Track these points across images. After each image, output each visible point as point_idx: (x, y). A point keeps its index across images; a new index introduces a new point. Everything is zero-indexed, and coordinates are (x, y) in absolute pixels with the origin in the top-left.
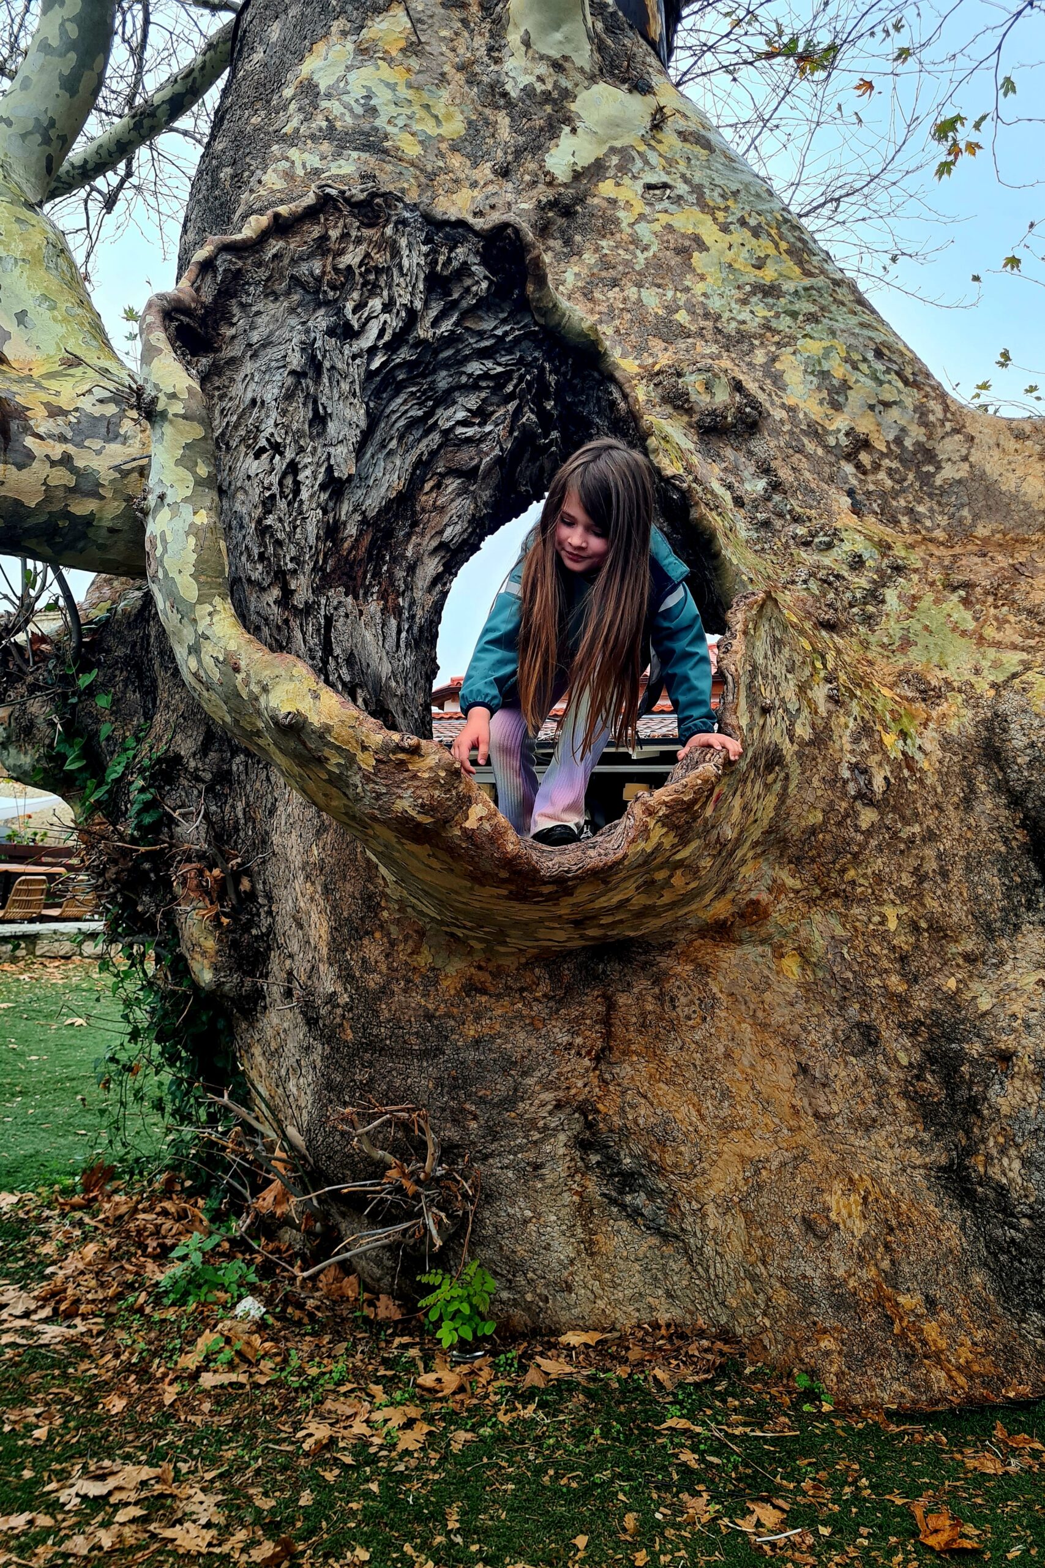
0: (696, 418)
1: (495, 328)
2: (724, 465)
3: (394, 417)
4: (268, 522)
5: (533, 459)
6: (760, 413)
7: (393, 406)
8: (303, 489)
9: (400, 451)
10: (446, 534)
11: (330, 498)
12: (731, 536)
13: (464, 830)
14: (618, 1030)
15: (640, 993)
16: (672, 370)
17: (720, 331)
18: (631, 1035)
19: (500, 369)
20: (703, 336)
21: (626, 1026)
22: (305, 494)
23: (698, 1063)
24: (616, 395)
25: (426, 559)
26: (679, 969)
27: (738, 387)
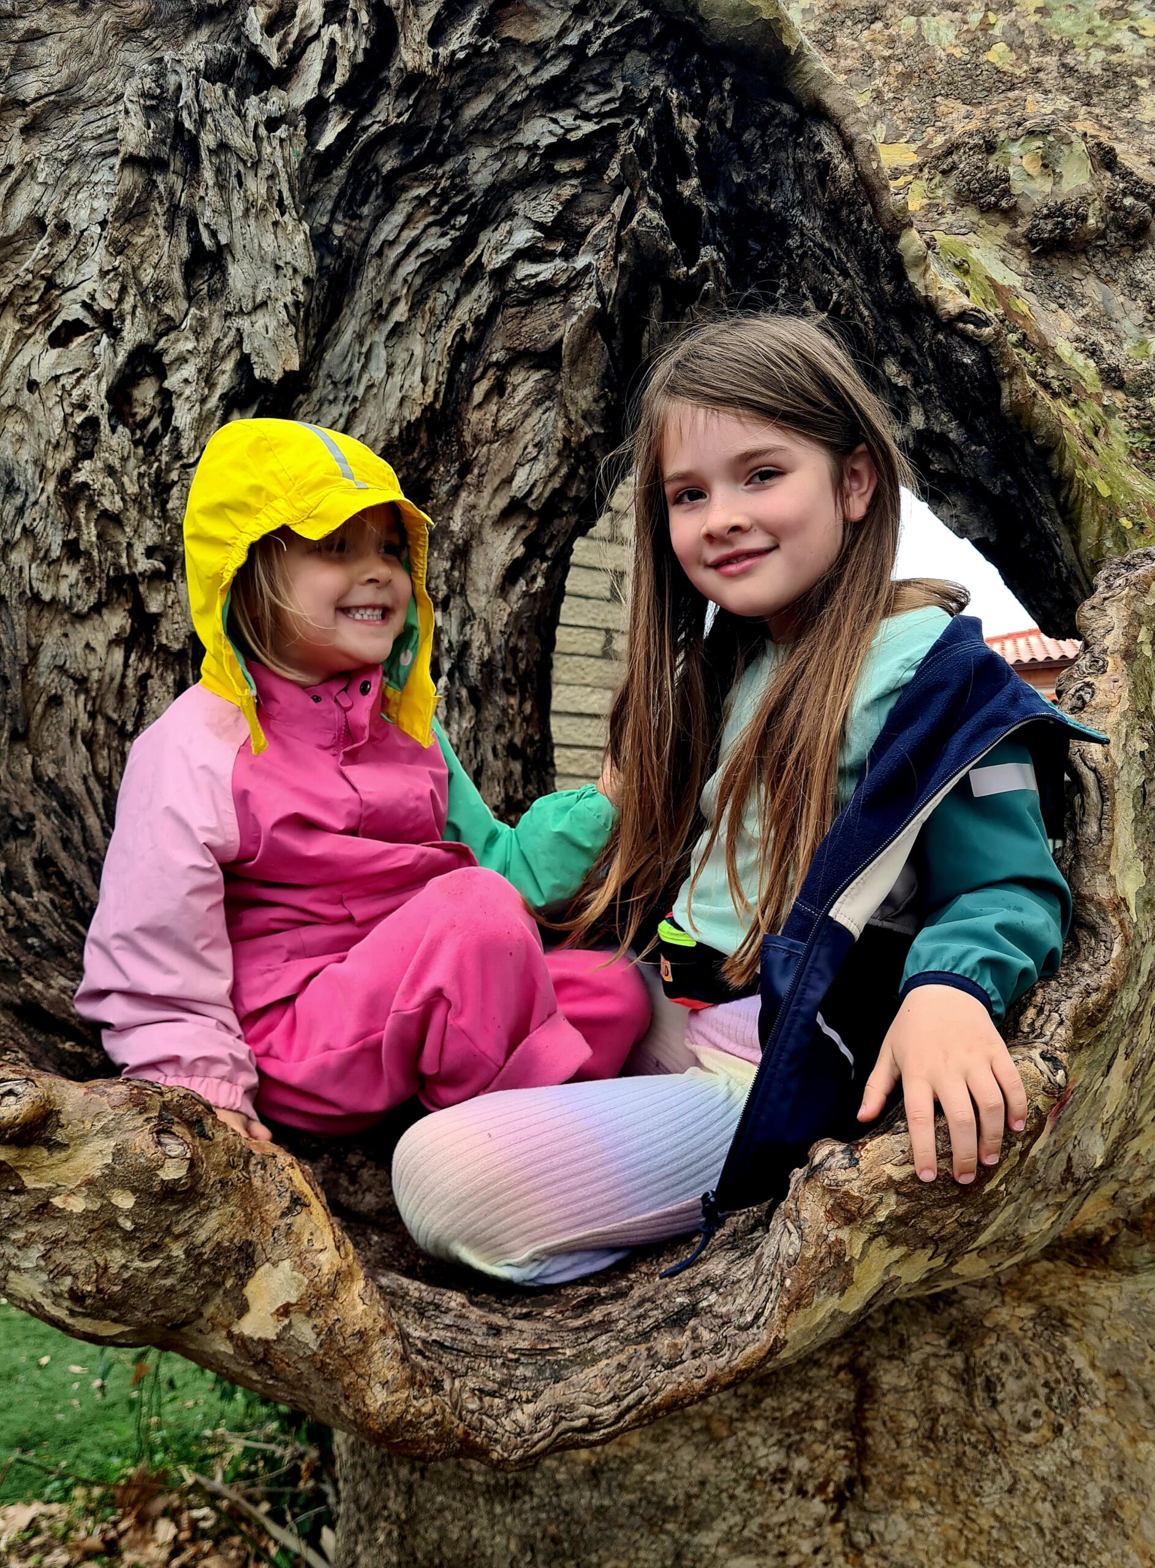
0: (1023, 226)
1: (564, 31)
2: (1081, 312)
3: (393, 254)
7: (388, 229)
8: (178, 404)
9: (420, 326)
10: (518, 482)
14: (881, 1443)
15: (925, 1363)
16: (977, 140)
17: (1071, 70)
18: (907, 1456)
19: (588, 127)
20: (1039, 84)
21: (896, 1435)
22: (183, 417)
23: (1046, 1523)
24: (831, 146)
25: (488, 534)
26: (1003, 1315)
27: (1107, 159)
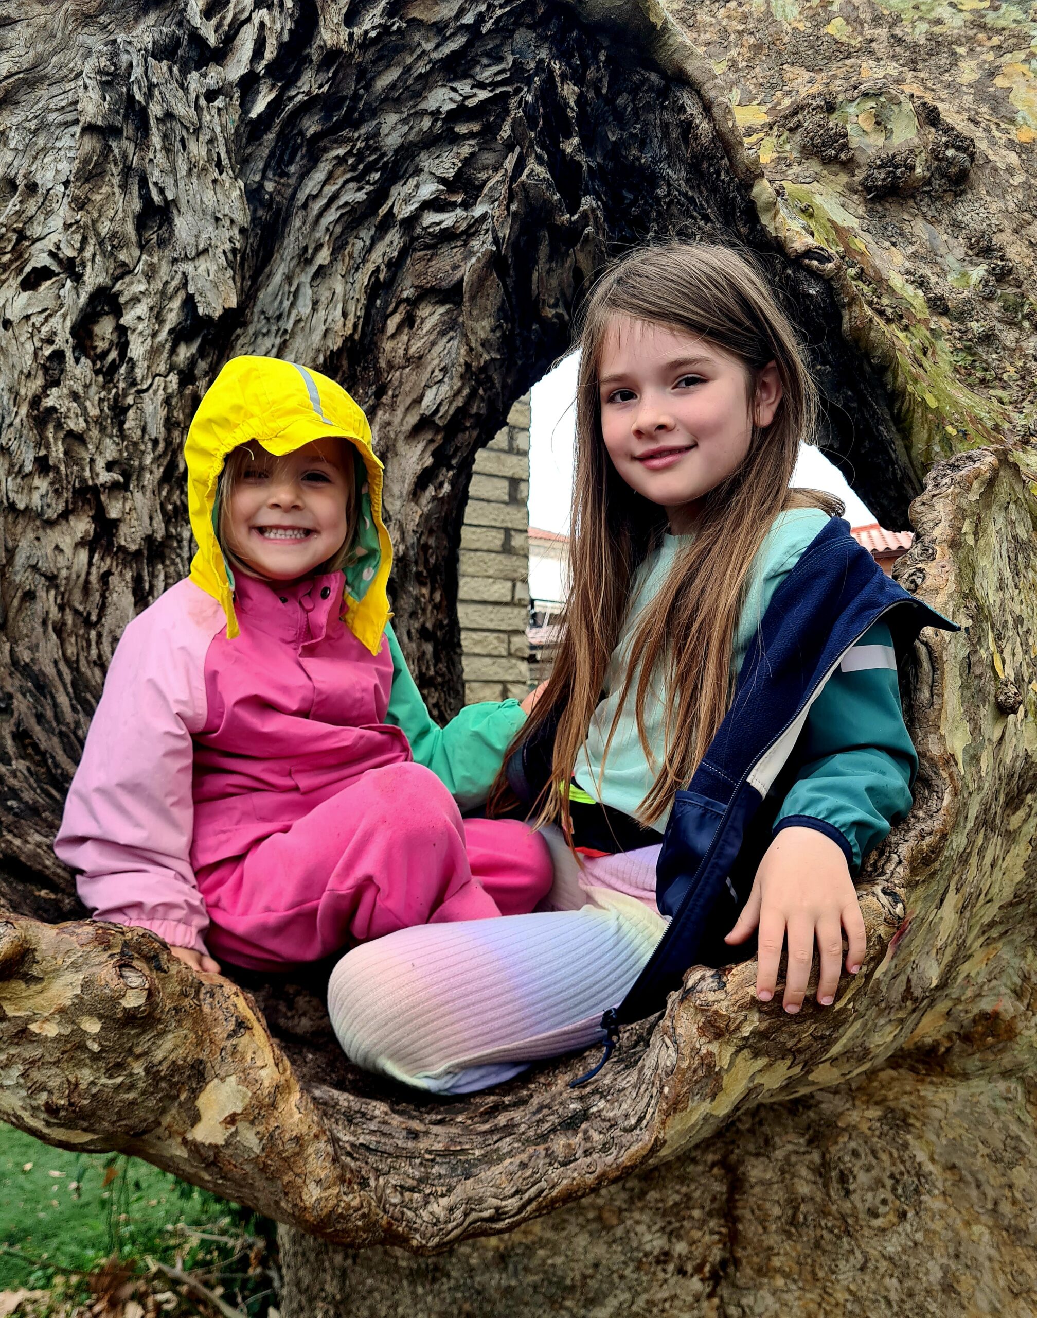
0: (860, 175)
1: (462, 12)
2: (911, 249)
3: (316, 206)
4: (49, 402)
5: (556, 255)
6: (972, 156)
7: (311, 185)
8: (133, 338)
9: (341, 268)
10: (426, 402)
11: (202, 353)
12: (927, 363)
13: (195, 1148)
14: (749, 1229)
15: (787, 1159)
16: (819, 102)
17: (900, 41)
18: (773, 1239)
19: (483, 95)
20: (871, 52)
21: (763, 1222)
22: (137, 349)
23: (893, 1296)
24: (693, 109)
25: (401, 447)
26: (854, 1117)
27: (931, 117)
